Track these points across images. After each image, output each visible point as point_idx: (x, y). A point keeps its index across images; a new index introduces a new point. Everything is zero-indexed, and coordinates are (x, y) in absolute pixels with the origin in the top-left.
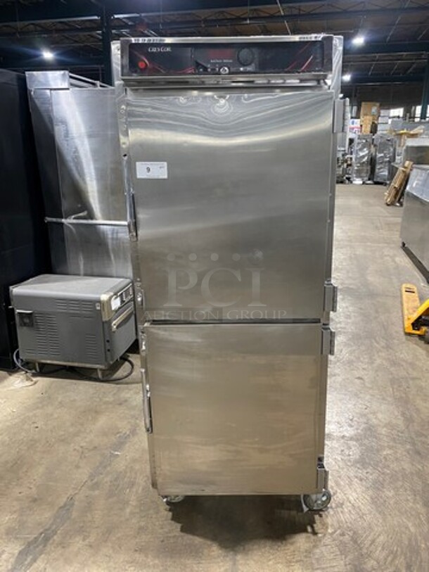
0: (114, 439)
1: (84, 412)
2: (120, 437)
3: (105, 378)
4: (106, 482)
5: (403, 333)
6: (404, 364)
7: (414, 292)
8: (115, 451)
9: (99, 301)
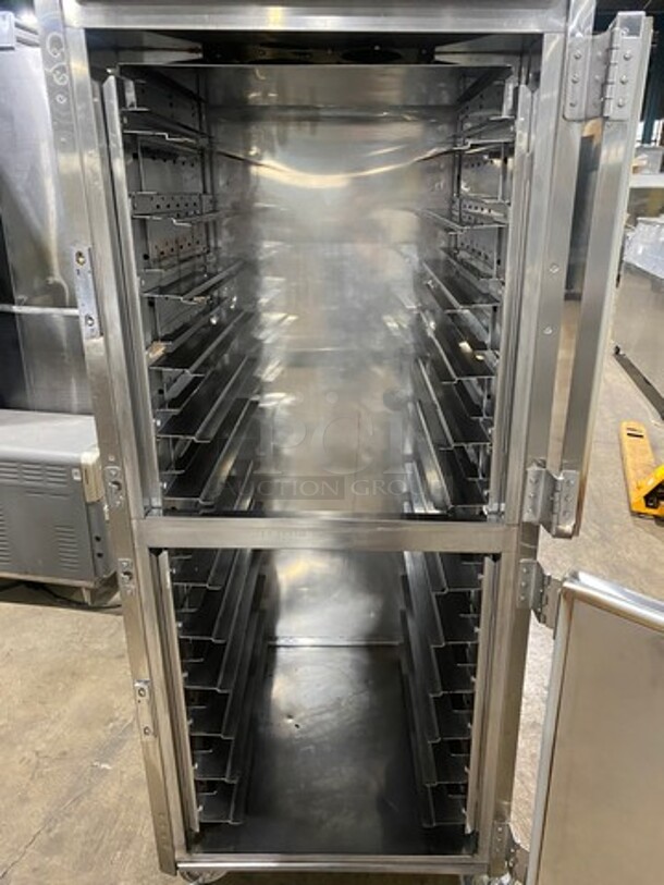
0: (101, 734)
1: (51, 674)
2: (114, 727)
3: (95, 604)
4: (78, 835)
5: (627, 512)
6: (634, 572)
7: (641, 436)
8: (102, 762)
9: (79, 466)
